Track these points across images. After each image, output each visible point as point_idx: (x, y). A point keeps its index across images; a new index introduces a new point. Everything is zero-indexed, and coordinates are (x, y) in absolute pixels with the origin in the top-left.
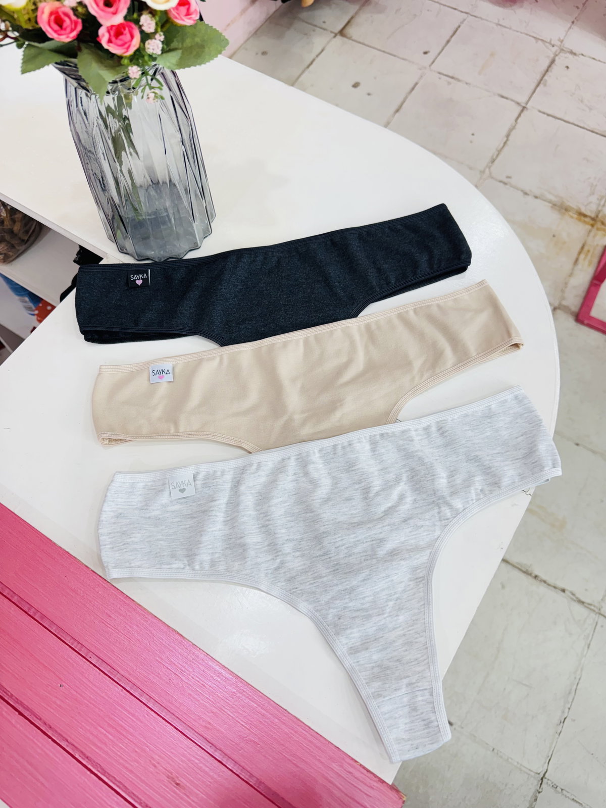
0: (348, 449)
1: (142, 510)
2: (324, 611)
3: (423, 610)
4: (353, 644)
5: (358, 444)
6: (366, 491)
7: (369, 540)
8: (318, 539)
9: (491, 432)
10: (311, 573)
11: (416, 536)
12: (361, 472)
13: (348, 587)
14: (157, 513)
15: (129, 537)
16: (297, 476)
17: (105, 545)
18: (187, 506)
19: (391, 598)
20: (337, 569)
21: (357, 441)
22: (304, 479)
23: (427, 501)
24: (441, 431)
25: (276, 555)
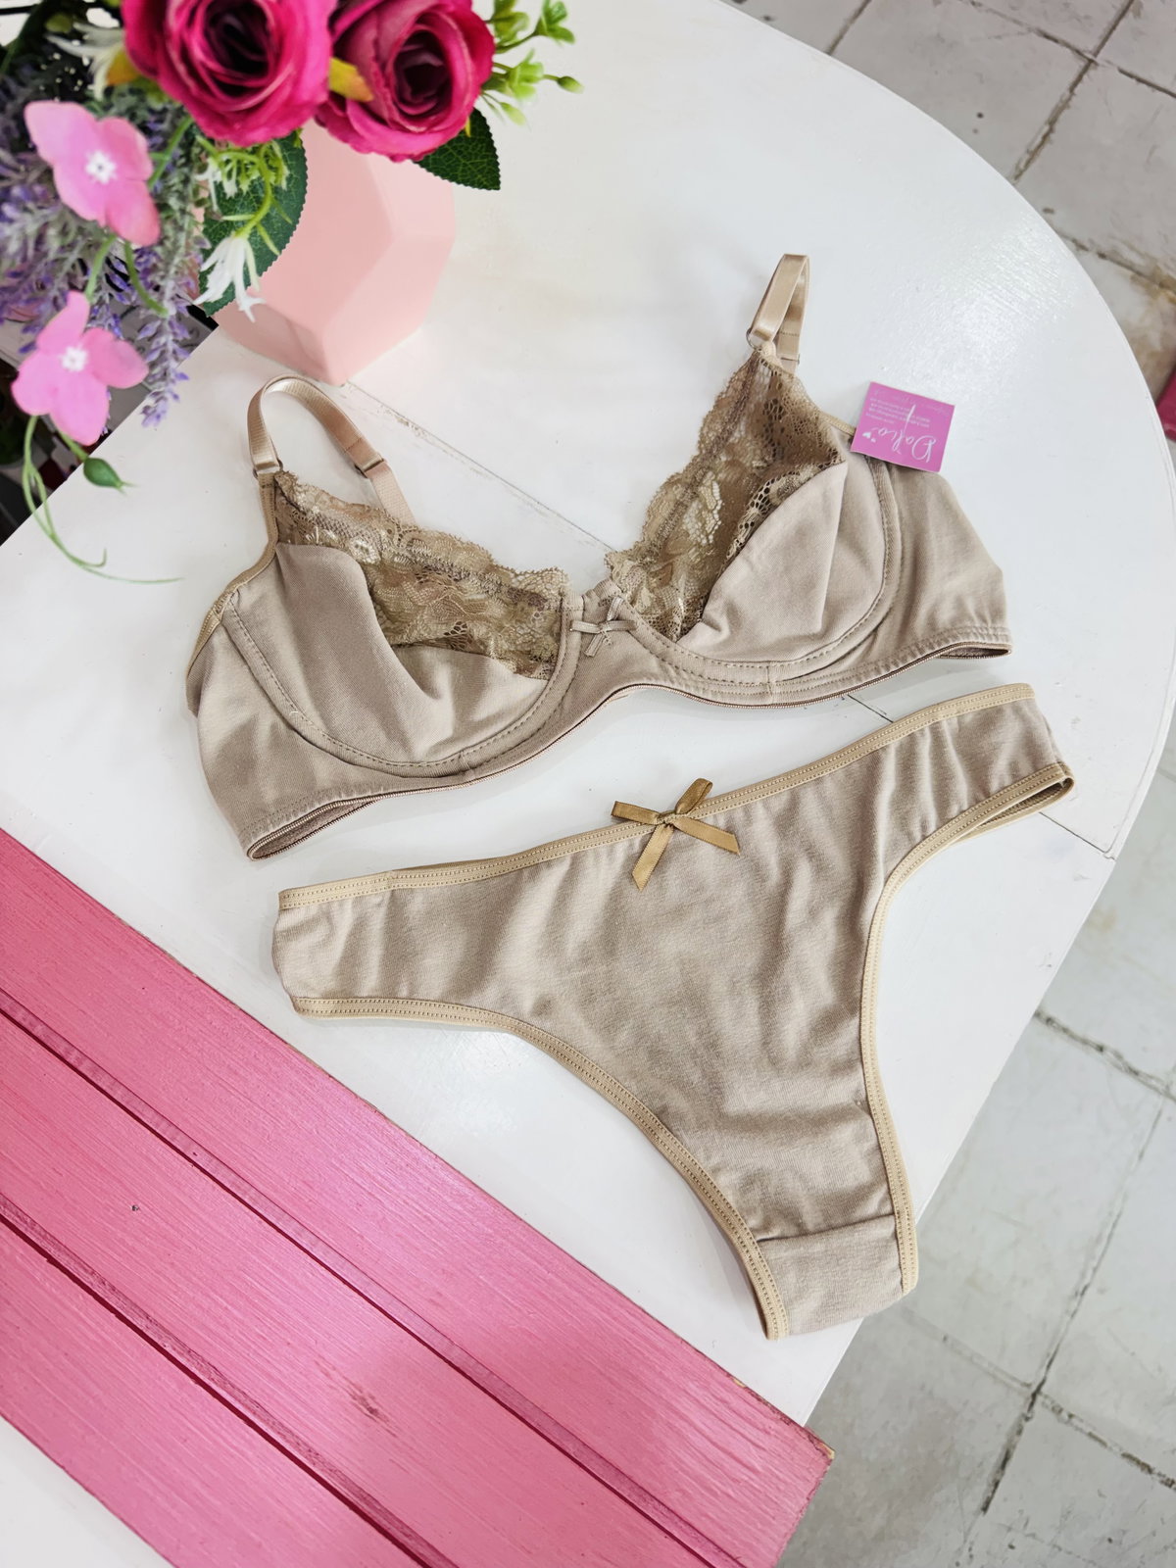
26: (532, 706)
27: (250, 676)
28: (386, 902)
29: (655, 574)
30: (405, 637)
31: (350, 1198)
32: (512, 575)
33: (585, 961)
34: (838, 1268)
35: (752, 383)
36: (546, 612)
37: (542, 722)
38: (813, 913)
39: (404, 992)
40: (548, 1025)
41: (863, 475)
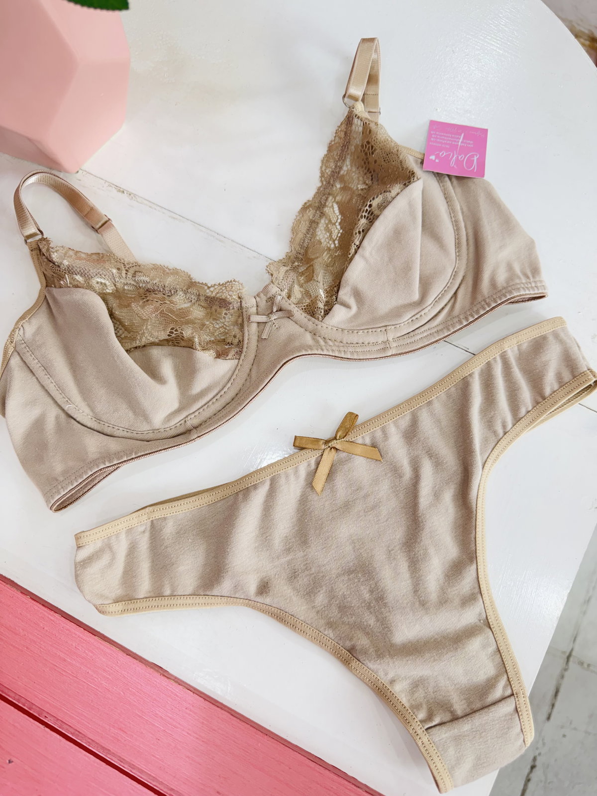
26: (230, 379)
27: (37, 383)
28: (149, 529)
29: (302, 274)
30: (138, 342)
31: (151, 735)
32: (206, 287)
33: (288, 550)
34: (481, 740)
35: (351, 132)
36: (232, 311)
37: (238, 389)
38: (437, 495)
39: (168, 592)
40: (268, 600)
41: (433, 185)
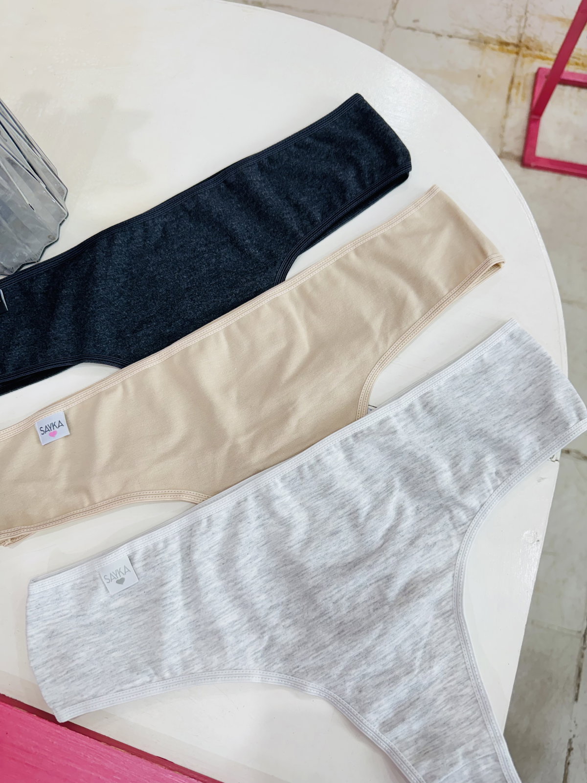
0: (317, 468)
1: (79, 616)
2: (339, 687)
3: (460, 651)
4: (385, 717)
5: (329, 457)
6: (354, 515)
7: (373, 581)
8: (309, 596)
9: (492, 391)
10: (311, 644)
11: (430, 559)
12: (341, 493)
13: (361, 650)
14: (98, 616)
15: (71, 661)
16: (262, 518)
17: (44, 681)
18: (133, 597)
19: (417, 646)
20: (343, 631)
21: (326, 453)
22: (271, 521)
23: (432, 506)
24: (428, 408)
25: (262, 631)
